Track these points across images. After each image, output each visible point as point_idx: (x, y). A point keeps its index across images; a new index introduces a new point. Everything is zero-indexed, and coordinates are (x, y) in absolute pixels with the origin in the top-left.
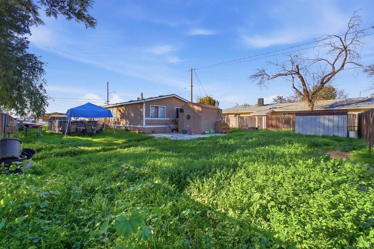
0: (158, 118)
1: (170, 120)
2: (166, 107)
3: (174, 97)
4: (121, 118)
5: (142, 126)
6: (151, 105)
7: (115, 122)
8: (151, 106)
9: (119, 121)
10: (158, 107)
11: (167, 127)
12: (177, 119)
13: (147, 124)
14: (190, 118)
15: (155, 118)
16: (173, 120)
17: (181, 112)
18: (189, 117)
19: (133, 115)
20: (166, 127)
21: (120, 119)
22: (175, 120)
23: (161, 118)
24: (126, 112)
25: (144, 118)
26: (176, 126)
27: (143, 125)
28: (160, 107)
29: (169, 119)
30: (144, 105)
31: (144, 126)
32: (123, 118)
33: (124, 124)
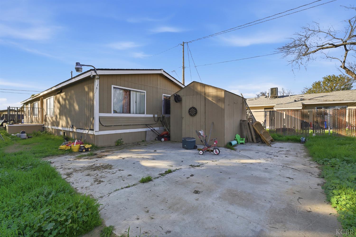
0: (130, 113)
1: (154, 117)
2: (145, 92)
3: (161, 75)
4: (60, 114)
5: (90, 132)
6: (113, 86)
7: (53, 121)
8: (114, 88)
9: (58, 120)
10: (130, 91)
11: (149, 131)
12: (167, 116)
13: (103, 126)
14: (196, 113)
15: (123, 113)
16: (158, 118)
17: (176, 102)
18: (193, 112)
19: (77, 107)
20: (146, 132)
21: (58, 116)
22: (163, 117)
23: (136, 113)
24: (67, 102)
25: (97, 114)
26: (165, 127)
27: (93, 130)
28: (134, 92)
29: (151, 116)
30: (97, 83)
31: (97, 131)
32: (62, 115)
33: (64, 125)
